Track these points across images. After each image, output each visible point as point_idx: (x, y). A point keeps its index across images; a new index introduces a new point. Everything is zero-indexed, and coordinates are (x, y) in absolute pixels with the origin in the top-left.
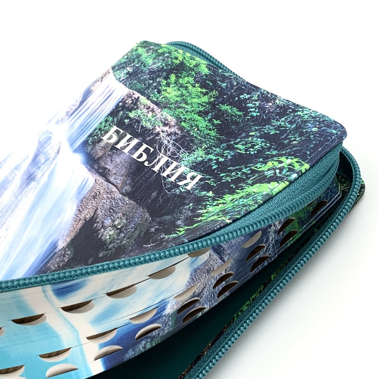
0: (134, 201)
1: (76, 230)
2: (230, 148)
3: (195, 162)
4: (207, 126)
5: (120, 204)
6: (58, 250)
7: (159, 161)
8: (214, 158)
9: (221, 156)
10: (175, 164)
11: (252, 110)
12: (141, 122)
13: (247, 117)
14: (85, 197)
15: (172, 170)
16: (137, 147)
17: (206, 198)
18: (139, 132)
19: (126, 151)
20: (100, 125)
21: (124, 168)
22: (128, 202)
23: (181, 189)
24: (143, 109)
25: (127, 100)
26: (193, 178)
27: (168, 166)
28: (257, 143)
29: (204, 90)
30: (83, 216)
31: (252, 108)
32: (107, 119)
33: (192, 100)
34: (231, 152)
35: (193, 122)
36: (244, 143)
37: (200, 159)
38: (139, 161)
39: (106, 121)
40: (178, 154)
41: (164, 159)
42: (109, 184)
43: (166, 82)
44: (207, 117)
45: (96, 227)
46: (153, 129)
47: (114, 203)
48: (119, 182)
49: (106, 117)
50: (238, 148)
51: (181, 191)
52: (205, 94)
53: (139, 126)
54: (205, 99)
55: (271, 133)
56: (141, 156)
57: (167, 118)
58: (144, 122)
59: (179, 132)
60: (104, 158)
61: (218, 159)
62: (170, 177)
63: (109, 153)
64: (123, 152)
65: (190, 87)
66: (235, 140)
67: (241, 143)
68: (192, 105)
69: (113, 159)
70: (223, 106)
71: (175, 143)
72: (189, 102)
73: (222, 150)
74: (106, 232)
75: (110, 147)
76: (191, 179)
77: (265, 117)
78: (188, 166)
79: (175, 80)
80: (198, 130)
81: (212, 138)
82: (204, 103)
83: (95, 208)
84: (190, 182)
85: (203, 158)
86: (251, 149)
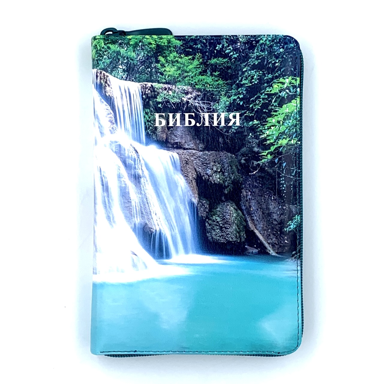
0: (213, 151)
1: (195, 188)
2: (239, 86)
3: (227, 107)
4: (213, 79)
5: (206, 157)
6: (196, 205)
7: (204, 119)
8: (236, 97)
9: (238, 94)
10: (215, 115)
11: (232, 54)
12: (170, 101)
13: (233, 60)
14: (182, 167)
15: (218, 120)
16: (183, 118)
17: (256, 126)
18: (175, 108)
19: (178, 124)
20: (145, 119)
21: (187, 136)
22: (209, 154)
23: (234, 127)
24: (163, 91)
25: (145, 92)
26: (235, 117)
27: (213, 118)
28: (253, 74)
29: (190, 57)
30: (191, 178)
31: (230, 52)
32: (146, 112)
33: (188, 67)
34: (243, 88)
35: (202, 82)
36: (245, 78)
37: (228, 103)
38: (192, 126)
39: (147, 113)
40: (212, 107)
41: (207, 116)
42: (188, 150)
43: (159, 64)
44: (208, 74)
45: (205, 179)
46: (181, 101)
47: (202, 159)
48: (192, 145)
49: (144, 111)
50: (244, 84)
51: (235, 129)
52: (193, 59)
53: (171, 104)
54: (196, 62)
55: (256, 64)
56: (190, 122)
57: (183, 88)
58: (172, 100)
59: (199, 93)
60: (170, 137)
61: (239, 96)
62: (221, 124)
63: (169, 132)
64: (177, 126)
65: (180, 60)
66: (238, 79)
67: (243, 80)
68: (191, 71)
69: (175, 135)
70: (211, 61)
71: (203, 101)
72: (188, 70)
73: (236, 90)
74: (214, 178)
75: (166, 128)
76: (234, 118)
77: (243, 55)
78: (225, 111)
79: (165, 60)
80: (209, 85)
81: (223, 85)
82: (198, 65)
83: (194, 169)
85: (228, 101)
86: (253, 80)
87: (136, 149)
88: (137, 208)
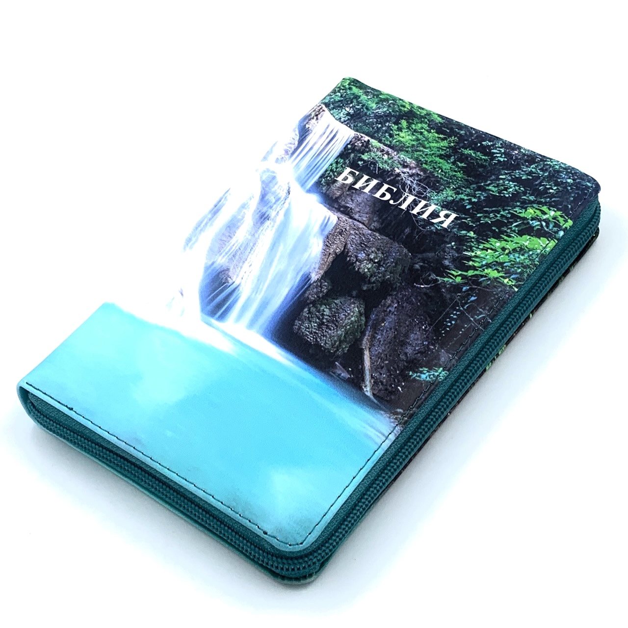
0: (386, 237)
1: (328, 263)
2: (480, 188)
3: (446, 201)
4: (451, 168)
5: (371, 239)
6: (312, 282)
7: (405, 200)
8: (466, 198)
9: (472, 196)
10: (423, 203)
11: (498, 155)
12: (377, 164)
13: (494, 161)
14: (330, 234)
15: (422, 208)
16: (378, 187)
18: (377, 173)
19: (367, 190)
20: (330, 167)
21: (368, 206)
22: (379, 237)
23: (436, 226)
24: (377, 151)
25: (355, 143)
26: (447, 216)
27: (416, 205)
28: (509, 186)
29: (442, 136)
30: (332, 250)
31: (497, 153)
32: (337, 161)
33: (430, 144)
34: (483, 193)
35: (435, 164)
36: (496, 185)
37: (450, 198)
38: (383, 200)
39: (337, 163)
40: (425, 194)
41: (411, 198)
42: (354, 221)
43: (396, 127)
44: (450, 160)
45: (350, 260)
46: (391, 170)
47: (364, 238)
48: (365, 219)
49: (336, 159)
50: (490, 190)
51: (436, 228)
52: (443, 139)
53: (376, 168)
54: (445, 144)
55: (523, 178)
56: (383, 195)
57: (405, 160)
58: (381, 164)
59: (422, 173)
60: (343, 198)
61: (471, 199)
62: (421, 215)
63: (348, 193)
64: (362, 192)
65: (426, 133)
66: (486, 182)
67: (492, 185)
68: (431, 149)
69: (353, 199)
70: (466, 150)
71: (419, 183)
72: (427, 146)
73: (472, 191)
74: (362, 265)
75: (348, 187)
76: (444, 217)
77: (513, 163)
78: (439, 205)
79: (407, 125)
80: (442, 171)
81: (460, 179)
82: (444, 147)
83: (344, 243)
84: (445, 220)
85: (453, 197)
86: (505, 192)
87: (291, 190)
88: (234, 248)
